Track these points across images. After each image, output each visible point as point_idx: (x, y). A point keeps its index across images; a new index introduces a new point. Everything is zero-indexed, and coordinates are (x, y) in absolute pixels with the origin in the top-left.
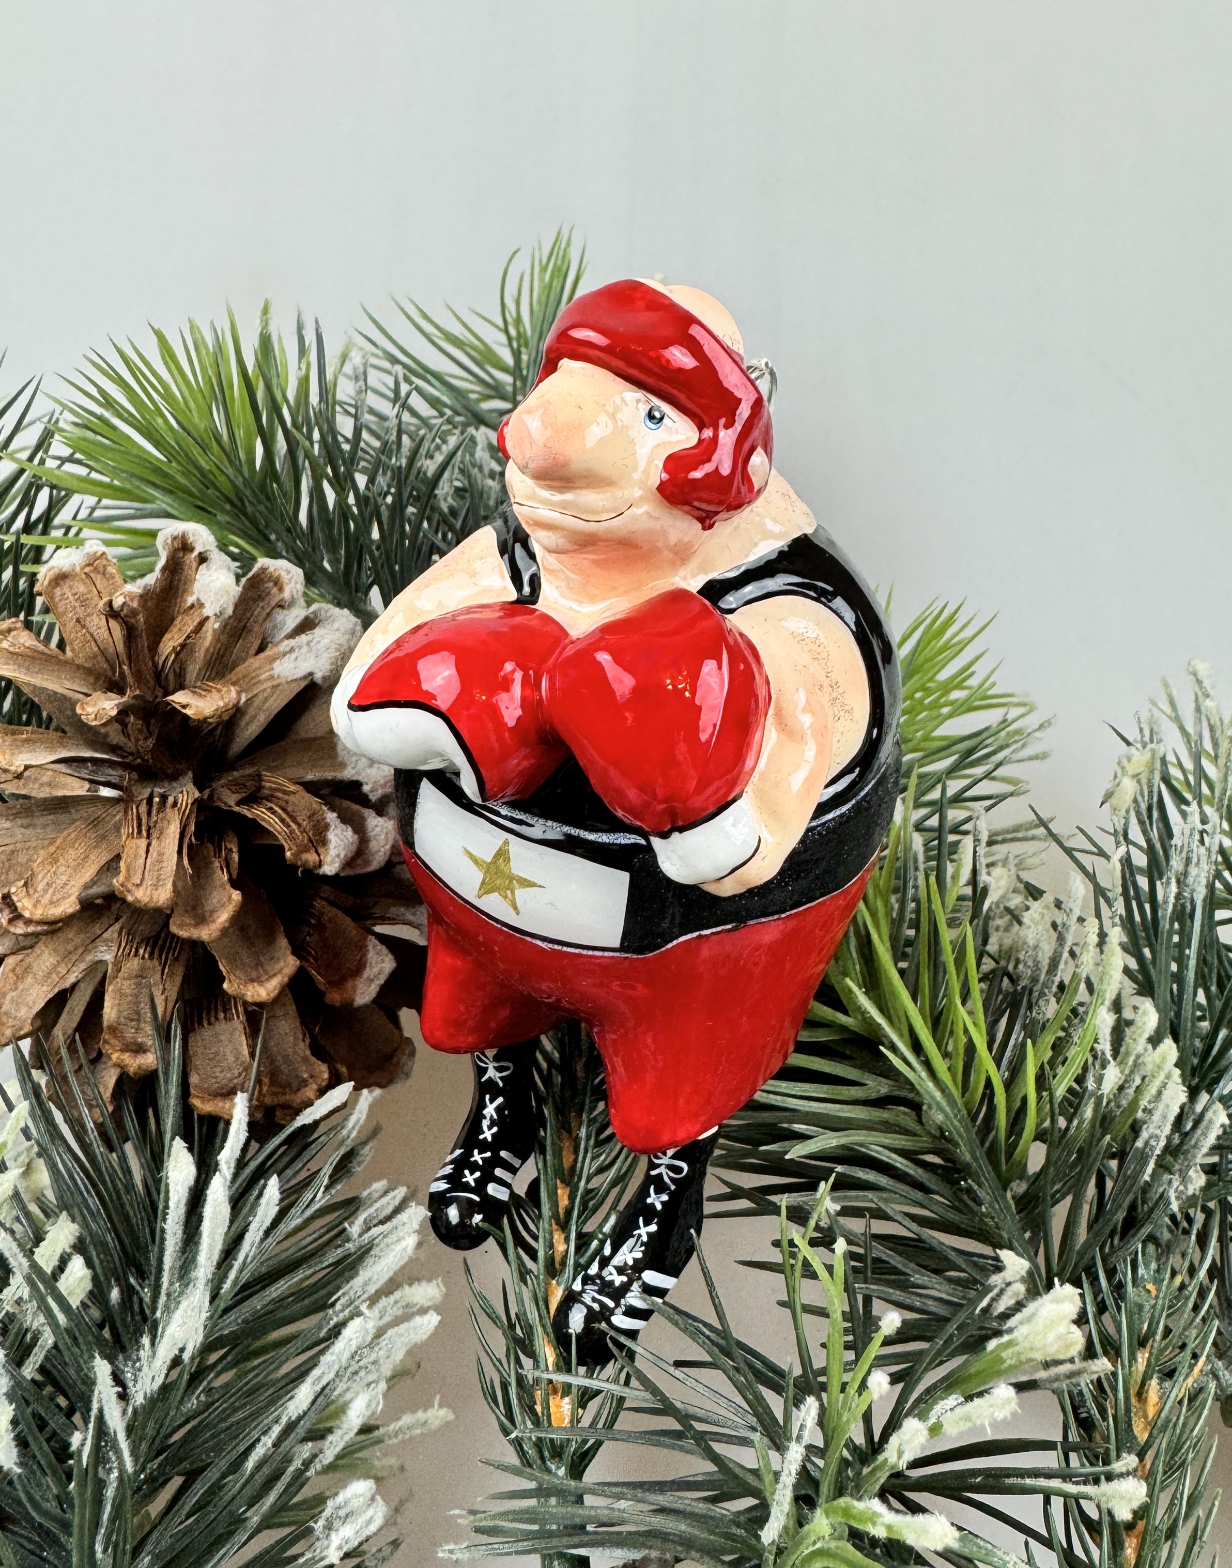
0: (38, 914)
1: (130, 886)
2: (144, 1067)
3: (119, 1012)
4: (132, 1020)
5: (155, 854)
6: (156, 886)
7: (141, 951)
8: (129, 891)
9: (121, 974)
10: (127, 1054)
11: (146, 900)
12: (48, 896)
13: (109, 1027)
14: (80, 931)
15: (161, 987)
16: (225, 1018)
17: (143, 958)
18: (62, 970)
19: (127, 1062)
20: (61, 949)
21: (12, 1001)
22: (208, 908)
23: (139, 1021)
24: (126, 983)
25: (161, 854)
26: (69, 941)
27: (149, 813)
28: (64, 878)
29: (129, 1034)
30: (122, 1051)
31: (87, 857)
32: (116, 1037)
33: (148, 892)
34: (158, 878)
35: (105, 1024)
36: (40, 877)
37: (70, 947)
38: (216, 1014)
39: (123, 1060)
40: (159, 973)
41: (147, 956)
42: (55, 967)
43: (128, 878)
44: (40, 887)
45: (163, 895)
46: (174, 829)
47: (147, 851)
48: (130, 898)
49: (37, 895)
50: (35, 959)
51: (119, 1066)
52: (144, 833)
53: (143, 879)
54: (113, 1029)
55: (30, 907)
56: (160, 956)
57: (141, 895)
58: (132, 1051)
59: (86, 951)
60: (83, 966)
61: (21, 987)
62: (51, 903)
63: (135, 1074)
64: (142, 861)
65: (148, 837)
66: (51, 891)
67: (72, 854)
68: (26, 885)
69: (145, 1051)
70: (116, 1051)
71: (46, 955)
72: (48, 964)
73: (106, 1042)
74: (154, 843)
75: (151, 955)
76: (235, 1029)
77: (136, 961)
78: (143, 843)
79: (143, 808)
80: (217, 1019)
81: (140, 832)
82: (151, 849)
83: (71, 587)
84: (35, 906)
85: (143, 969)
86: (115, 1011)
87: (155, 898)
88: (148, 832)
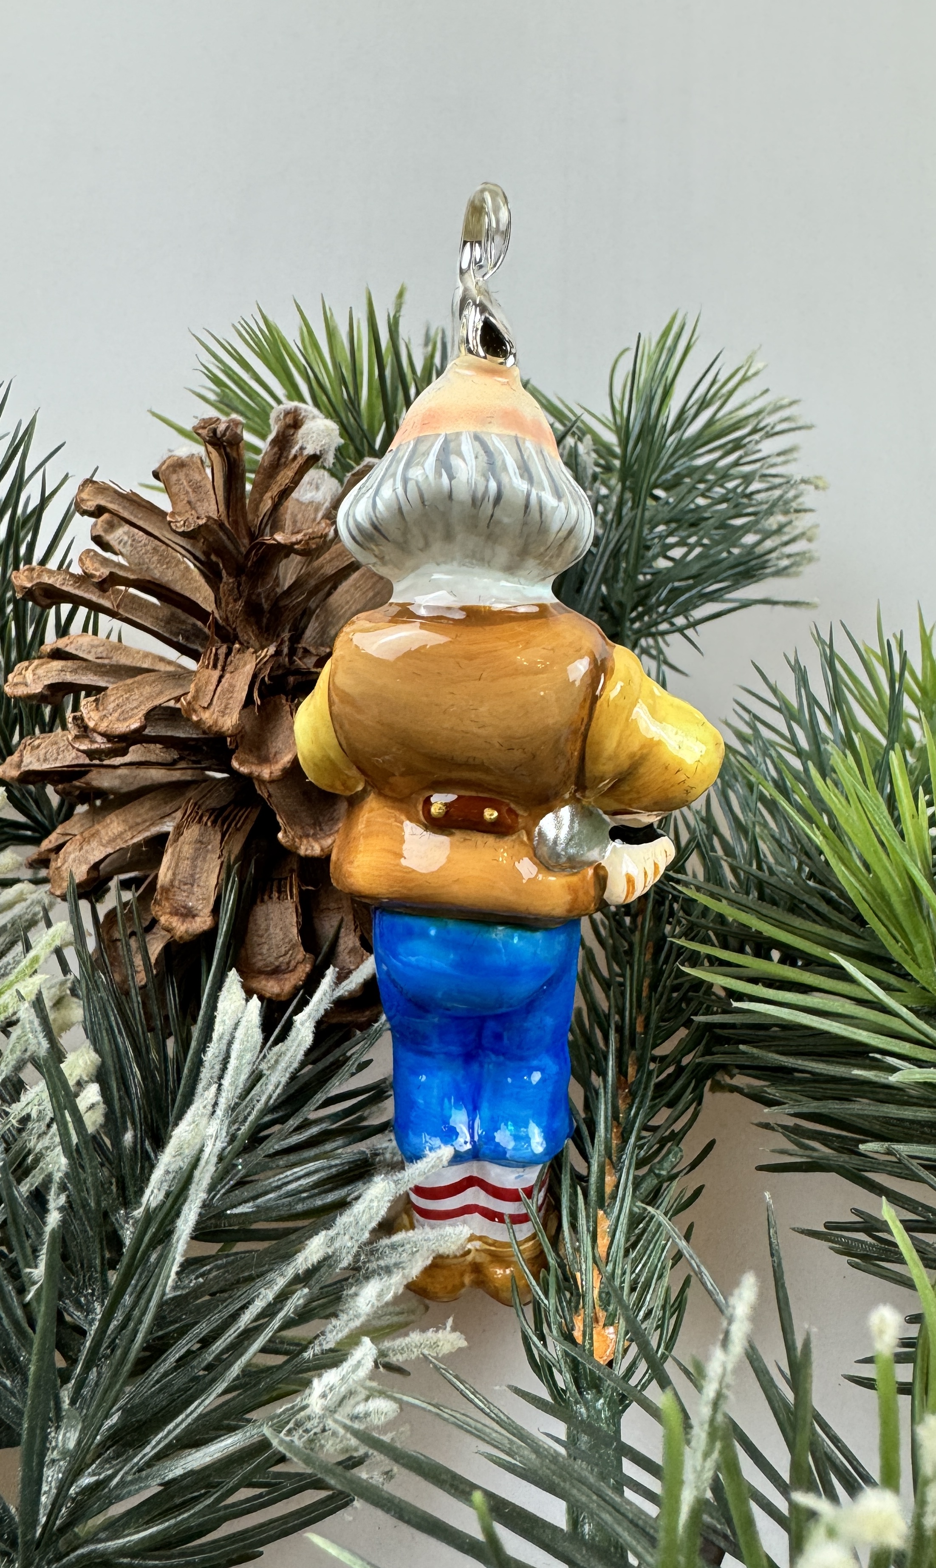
0: (102, 727)
1: (197, 707)
2: (190, 930)
3: (174, 874)
4: (185, 884)
5: (226, 685)
6: (223, 713)
7: (205, 819)
8: (195, 711)
9: (181, 839)
10: (176, 918)
11: (210, 722)
12: (116, 715)
13: (162, 887)
14: (152, 809)
15: (218, 852)
16: (279, 898)
17: (206, 824)
18: (129, 834)
19: (174, 924)
20: (131, 821)
21: (74, 861)
22: (273, 751)
23: (192, 885)
24: (186, 848)
25: (232, 686)
26: (139, 815)
27: (228, 654)
28: (135, 704)
29: (180, 897)
30: (171, 914)
31: (161, 693)
32: (167, 899)
33: (215, 716)
34: (226, 708)
35: (158, 886)
36: (112, 698)
37: (139, 820)
38: (271, 892)
39: (170, 923)
40: (219, 837)
41: (209, 824)
42: (122, 833)
43: (196, 698)
44: (111, 707)
45: (229, 721)
46: (249, 669)
47: (219, 681)
48: (195, 718)
49: (105, 712)
50: (104, 827)
51: (169, 930)
52: (219, 667)
53: (210, 704)
54: (166, 890)
55: (96, 718)
56: (223, 824)
57: (207, 717)
58: (182, 915)
59: (153, 824)
60: (147, 834)
61: (86, 847)
62: (118, 720)
63: (181, 938)
64: (212, 688)
65: (223, 670)
66: (119, 711)
67: (147, 690)
68: (96, 700)
69: (194, 916)
70: (164, 913)
71: (116, 824)
72: (116, 832)
73: (158, 903)
74: (227, 676)
75: (214, 823)
76: (286, 909)
77: (198, 826)
78: (216, 674)
79: (223, 650)
80: (270, 898)
81: (215, 666)
82: (223, 680)
83: (187, 475)
84: (102, 719)
85: (201, 835)
86: (170, 873)
87: (221, 722)
88: (223, 666)
